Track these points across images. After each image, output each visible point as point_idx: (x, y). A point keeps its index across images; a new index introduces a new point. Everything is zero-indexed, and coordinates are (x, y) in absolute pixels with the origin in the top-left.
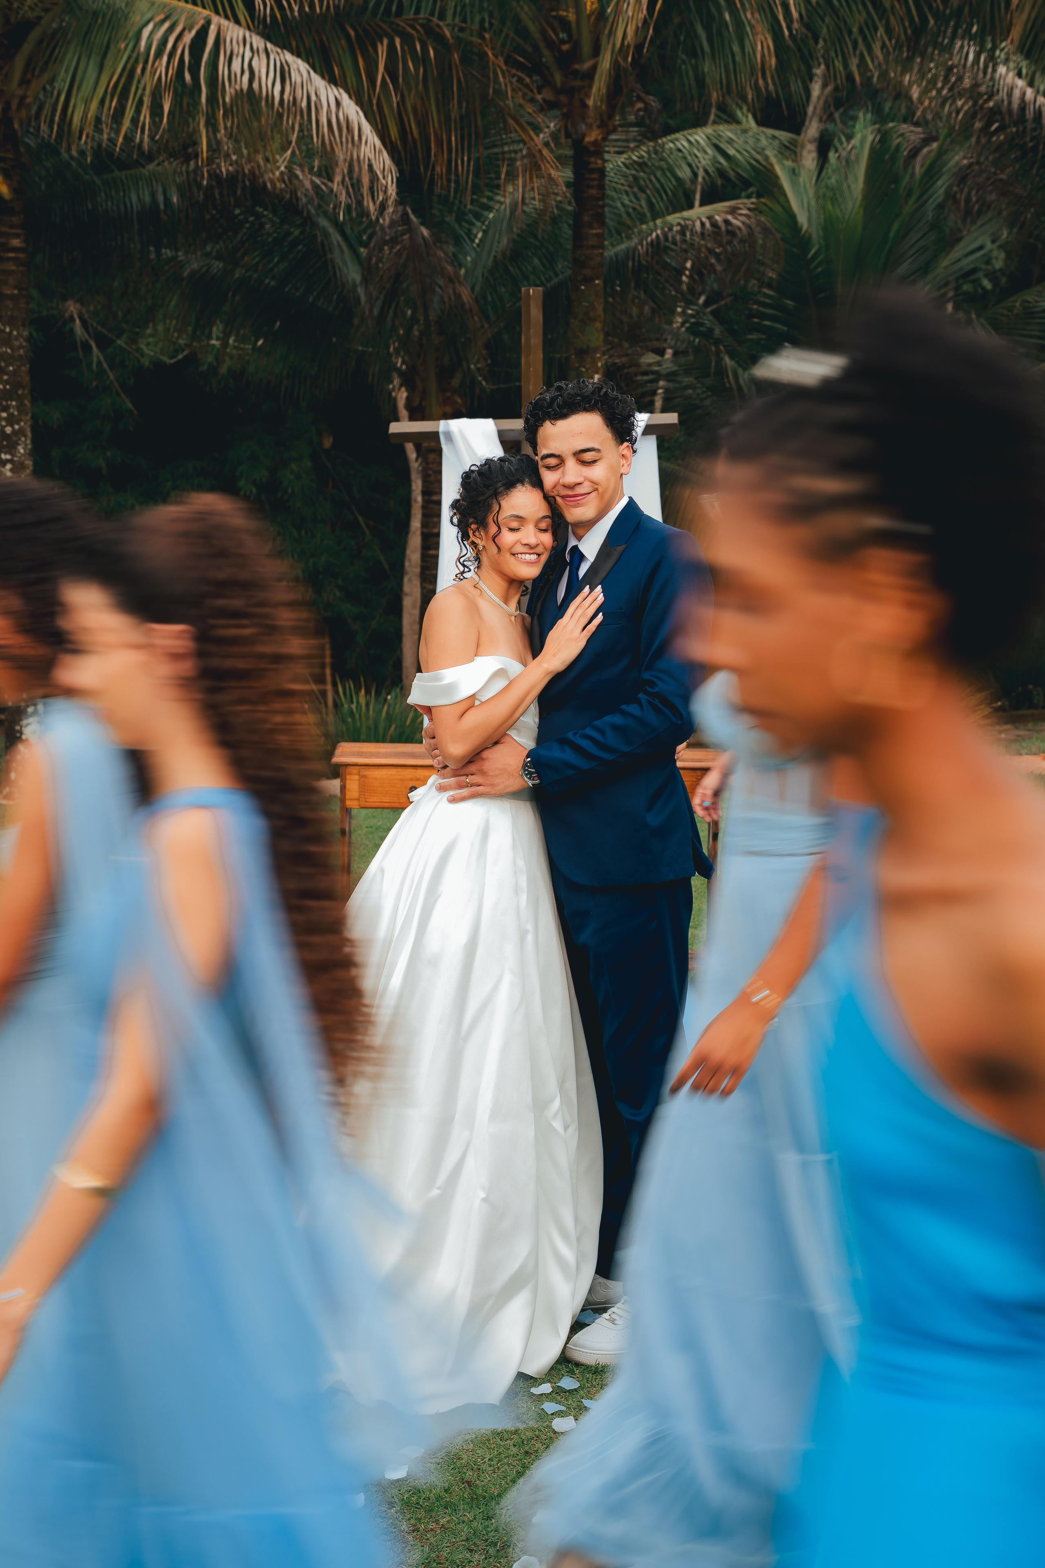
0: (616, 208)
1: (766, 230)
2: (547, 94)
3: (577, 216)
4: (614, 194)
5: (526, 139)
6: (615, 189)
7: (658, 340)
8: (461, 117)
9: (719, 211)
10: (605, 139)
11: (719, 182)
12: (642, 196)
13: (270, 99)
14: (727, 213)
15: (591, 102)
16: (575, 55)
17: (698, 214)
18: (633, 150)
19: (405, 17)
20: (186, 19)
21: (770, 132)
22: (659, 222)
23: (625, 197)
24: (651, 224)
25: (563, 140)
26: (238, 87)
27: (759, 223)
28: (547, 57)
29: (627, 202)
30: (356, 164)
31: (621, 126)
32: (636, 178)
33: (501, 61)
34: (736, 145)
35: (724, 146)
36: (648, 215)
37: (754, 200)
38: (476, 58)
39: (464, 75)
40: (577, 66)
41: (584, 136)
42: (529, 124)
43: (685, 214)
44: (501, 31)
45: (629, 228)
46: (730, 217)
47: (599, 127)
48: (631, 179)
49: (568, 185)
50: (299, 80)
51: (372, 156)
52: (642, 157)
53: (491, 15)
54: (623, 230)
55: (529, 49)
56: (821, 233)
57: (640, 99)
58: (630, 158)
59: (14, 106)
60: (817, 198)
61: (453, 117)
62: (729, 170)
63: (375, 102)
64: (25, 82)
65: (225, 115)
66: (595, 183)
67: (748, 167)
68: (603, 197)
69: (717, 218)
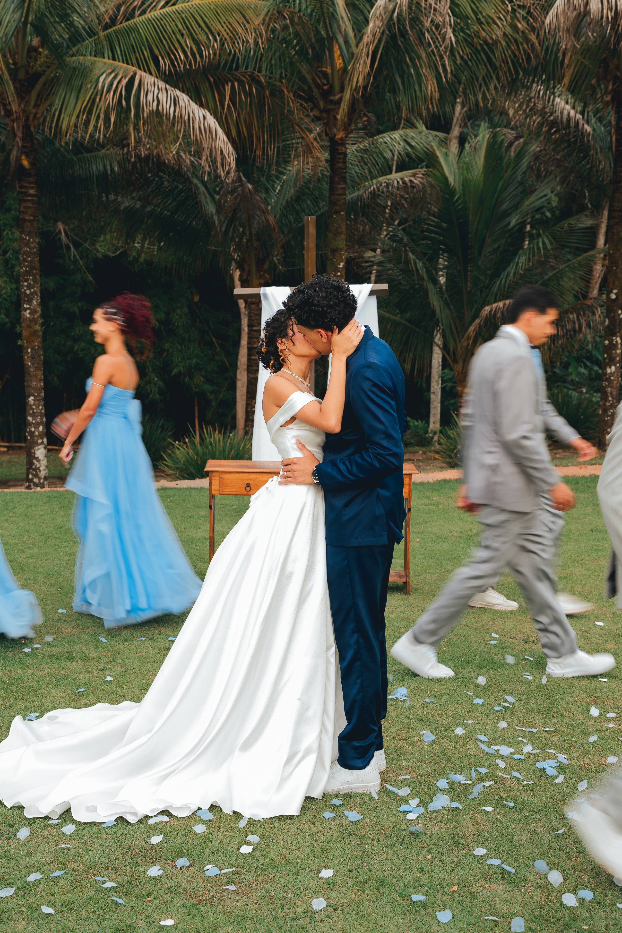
0: (352, 173)
1: (432, 186)
2: (316, 113)
3: (331, 178)
4: (350, 166)
5: (305, 136)
6: (351, 163)
7: (374, 244)
8: (270, 125)
9: (406, 175)
10: (346, 137)
11: (407, 160)
12: (366, 167)
13: (168, 115)
14: (411, 176)
15: (339, 117)
16: (331, 91)
17: (395, 177)
18: (360, 142)
19: (240, 71)
20: (123, 72)
21: (434, 133)
22: (374, 181)
23: (356, 167)
24: (370, 182)
25: (324, 137)
26: (151, 109)
27: (428, 181)
28: (316, 93)
29: (357, 170)
30: (214, 150)
31: (355, 129)
32: (362, 158)
33: (291, 95)
34: (416, 140)
35: (409, 140)
36: (369, 177)
37: (425, 169)
38: (278, 93)
39: (272, 102)
40: (332, 98)
41: (335, 135)
42: (306, 128)
43: (389, 177)
44: (291, 79)
45: (359, 184)
46: (412, 179)
47: (343, 130)
48: (360, 158)
49: (327, 161)
50: (183, 105)
51: (222, 146)
52: (366, 146)
53: (286, 70)
54: (355, 185)
55: (306, 88)
56: (461, 187)
57: (365, 115)
58: (359, 147)
59: (31, 119)
60: (459, 169)
61: (266, 124)
62: (412, 153)
63: (224, 117)
64: (37, 106)
65: (144, 124)
66: (341, 160)
67: (422, 152)
68: (346, 168)
69: (406, 179)
